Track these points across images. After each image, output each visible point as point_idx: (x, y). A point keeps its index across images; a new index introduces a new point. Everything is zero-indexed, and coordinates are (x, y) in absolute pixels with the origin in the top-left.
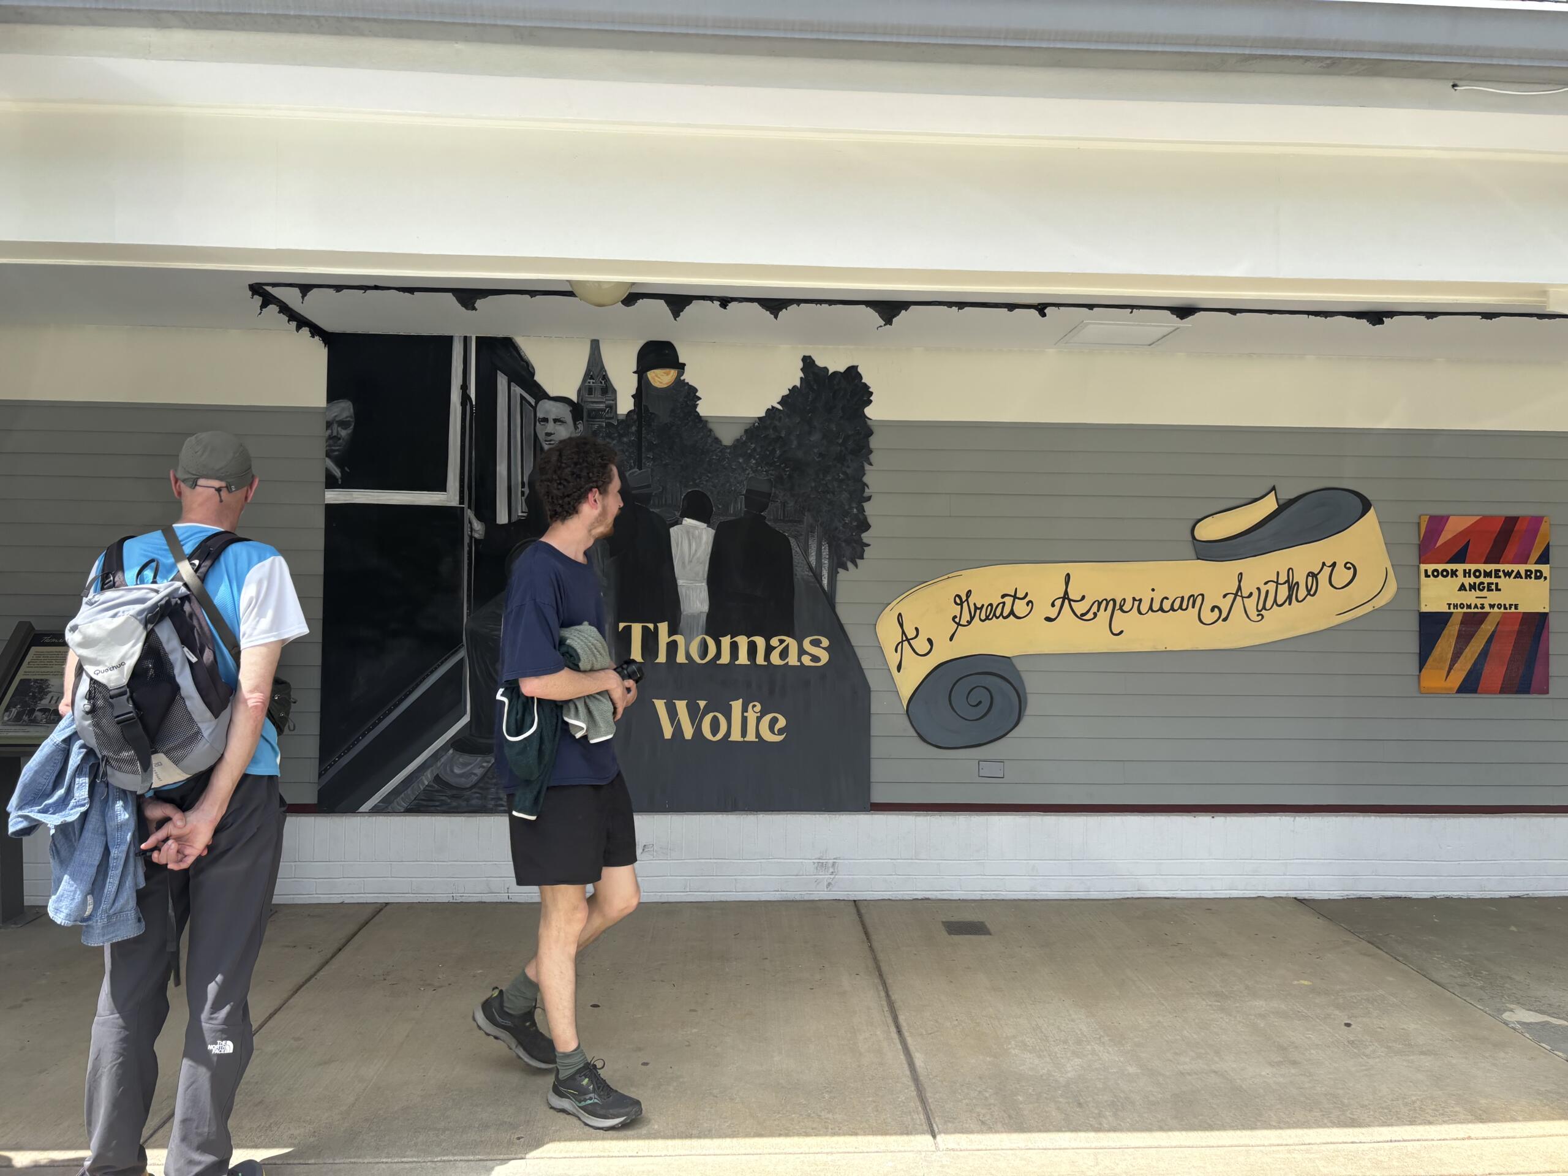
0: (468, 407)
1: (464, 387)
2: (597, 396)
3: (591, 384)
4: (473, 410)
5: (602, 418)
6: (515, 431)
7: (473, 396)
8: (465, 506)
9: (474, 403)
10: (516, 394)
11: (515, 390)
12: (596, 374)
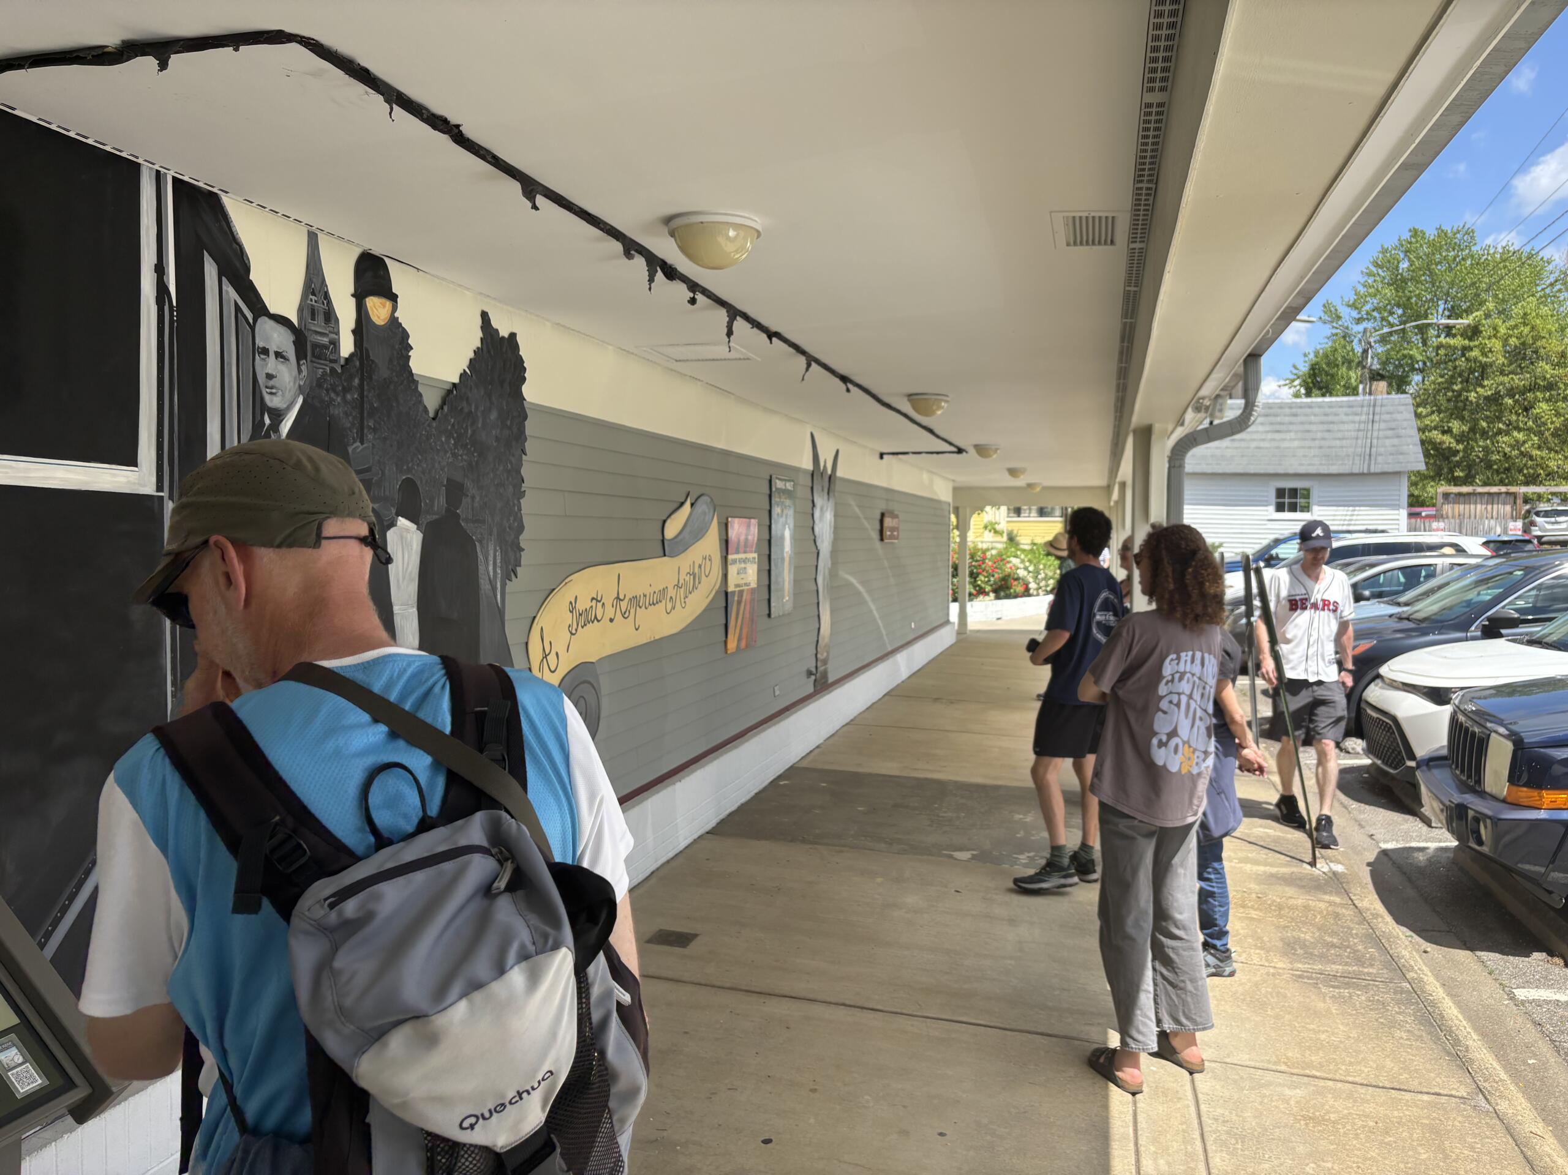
0: (166, 308)
1: (160, 269)
2: (318, 325)
3: (313, 303)
4: (173, 316)
5: (326, 360)
6: (230, 364)
7: (172, 289)
8: (164, 494)
9: (175, 304)
10: (229, 301)
11: (227, 292)
12: (318, 289)
